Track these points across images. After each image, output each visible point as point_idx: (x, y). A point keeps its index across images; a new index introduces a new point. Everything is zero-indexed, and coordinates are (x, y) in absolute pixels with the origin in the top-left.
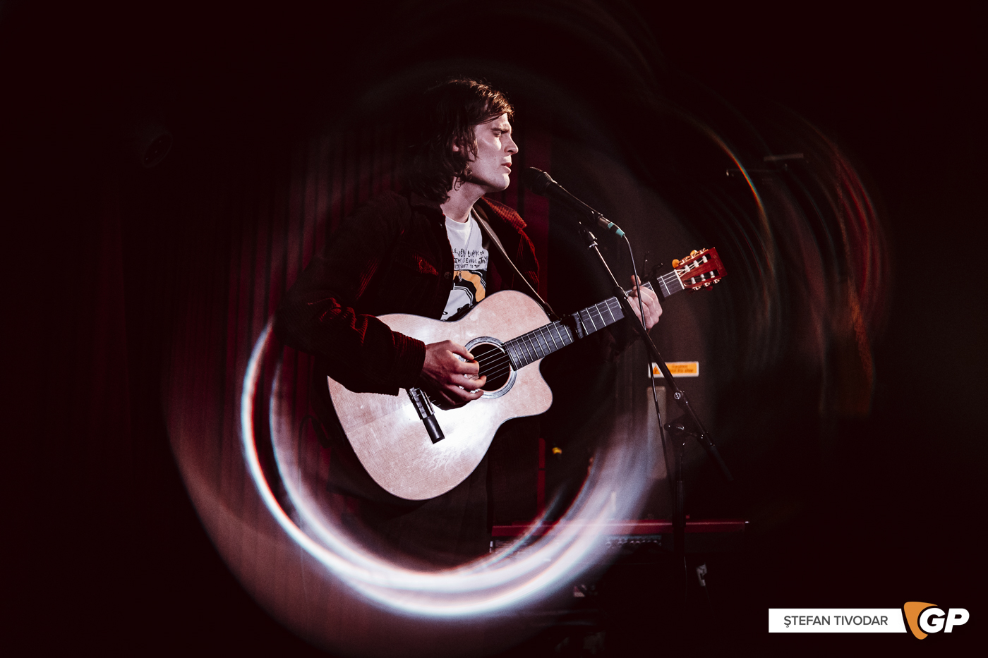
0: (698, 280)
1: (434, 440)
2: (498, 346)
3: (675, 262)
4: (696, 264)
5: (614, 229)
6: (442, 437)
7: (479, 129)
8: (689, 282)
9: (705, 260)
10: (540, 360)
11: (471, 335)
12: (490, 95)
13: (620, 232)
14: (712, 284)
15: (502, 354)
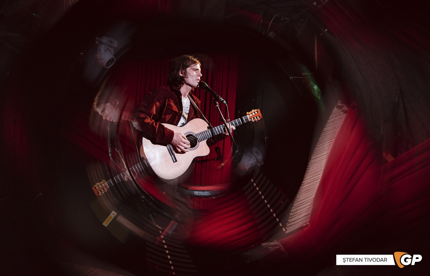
0: (254, 118)
1: (174, 162)
2: (195, 135)
3: (247, 113)
4: (254, 114)
5: (223, 101)
6: (176, 161)
7: (188, 69)
8: (251, 119)
9: (256, 113)
10: (206, 140)
11: (186, 131)
12: (193, 59)
13: (225, 102)
14: (258, 120)
15: (195, 137)
